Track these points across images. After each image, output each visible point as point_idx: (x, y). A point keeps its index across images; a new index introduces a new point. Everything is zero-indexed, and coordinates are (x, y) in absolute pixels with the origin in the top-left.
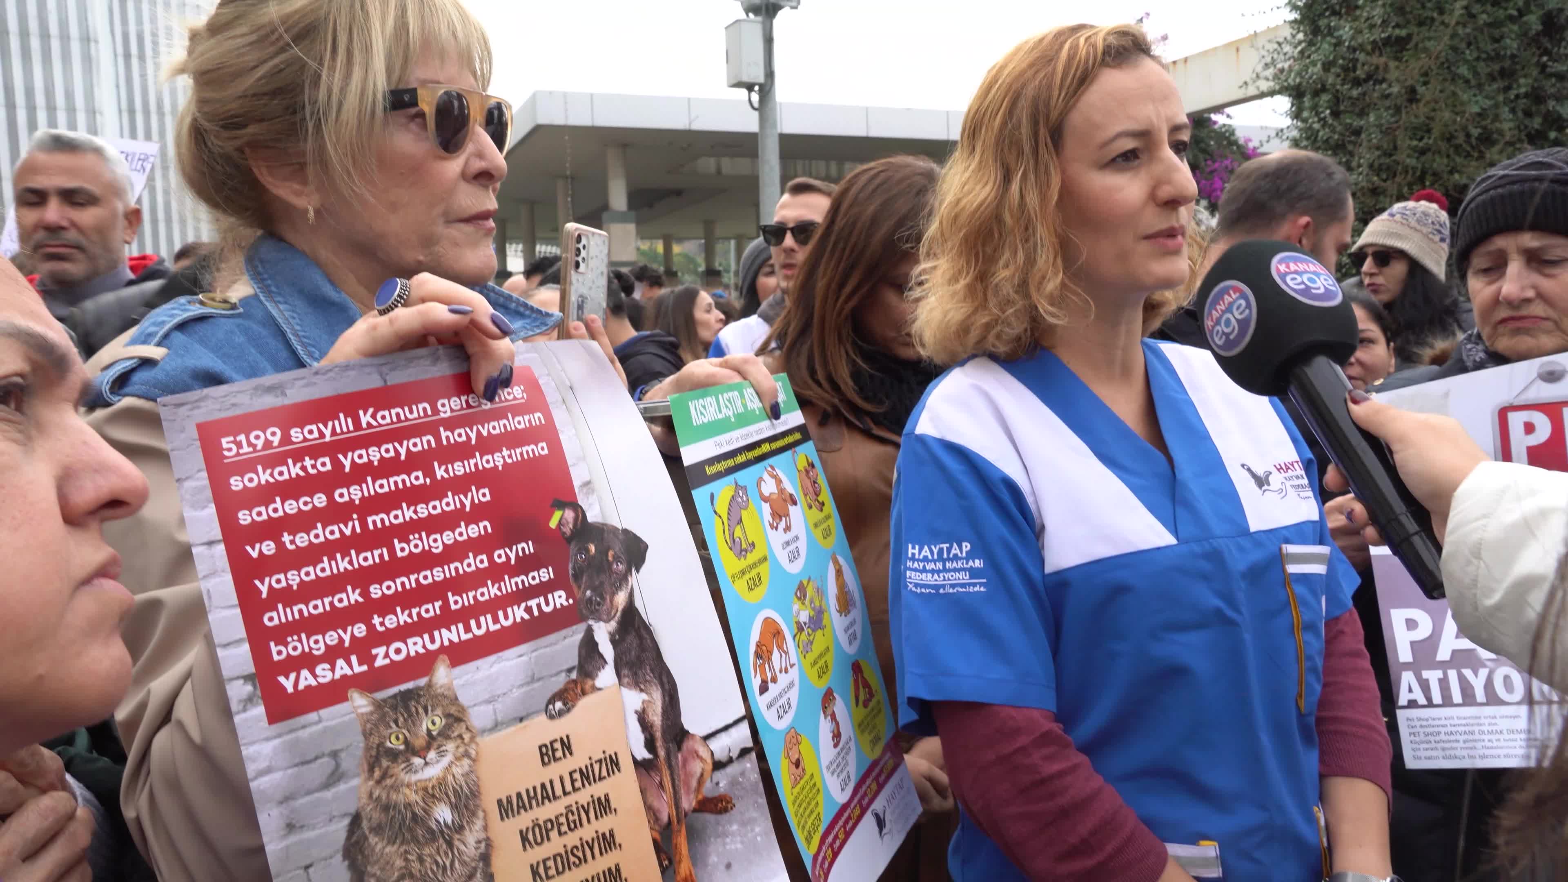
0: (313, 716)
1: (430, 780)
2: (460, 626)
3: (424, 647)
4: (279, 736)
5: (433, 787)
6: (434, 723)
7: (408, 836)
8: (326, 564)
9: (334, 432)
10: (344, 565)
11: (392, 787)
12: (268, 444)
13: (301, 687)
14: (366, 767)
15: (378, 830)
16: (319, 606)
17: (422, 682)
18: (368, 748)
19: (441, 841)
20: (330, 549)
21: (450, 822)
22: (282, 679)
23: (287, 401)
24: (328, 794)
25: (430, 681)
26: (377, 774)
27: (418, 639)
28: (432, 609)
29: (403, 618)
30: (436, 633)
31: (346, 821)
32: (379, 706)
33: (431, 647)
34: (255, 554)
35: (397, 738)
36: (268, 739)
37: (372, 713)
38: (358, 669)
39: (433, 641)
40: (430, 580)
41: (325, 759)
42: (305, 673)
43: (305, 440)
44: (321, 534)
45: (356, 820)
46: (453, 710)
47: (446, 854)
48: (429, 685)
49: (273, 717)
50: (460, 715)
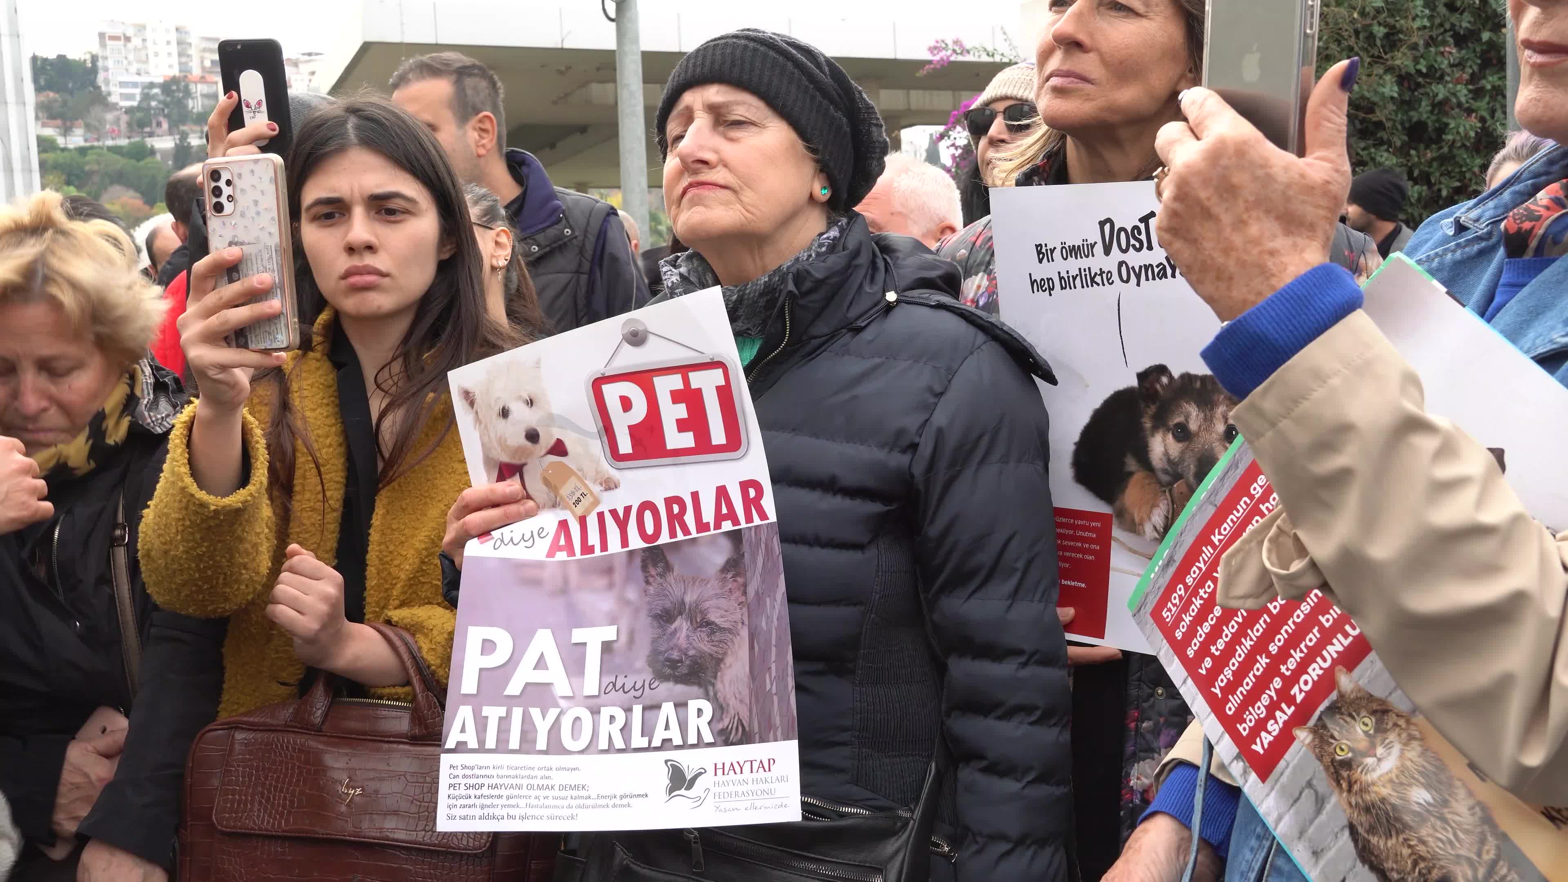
0: (1282, 763)
1: (1390, 771)
2: (1339, 636)
3: (1321, 668)
4: (1272, 789)
5: (1397, 777)
6: (1366, 725)
7: (1398, 825)
8: (1239, 651)
9: (1205, 562)
10: (1248, 643)
11: (1361, 790)
12: (1180, 597)
13: (1266, 746)
14: (1334, 784)
15: (1372, 830)
16: (1249, 682)
17: (1334, 696)
18: (1327, 769)
19: (1432, 819)
20: (1236, 639)
21: (1431, 801)
22: (1254, 747)
23: (1177, 564)
24: (1323, 817)
25: (1339, 692)
26: (1344, 785)
27: (1314, 665)
28: (1313, 637)
29: (1298, 655)
30: (1324, 653)
31: (1347, 833)
32: (1314, 731)
33: (1325, 665)
34: (1204, 672)
35: (1342, 750)
36: (1268, 795)
37: (1313, 740)
38: (1290, 711)
39: (1325, 660)
40: (1302, 616)
41: (1306, 791)
42: (1263, 734)
43: (1194, 579)
44: (1228, 632)
45: (1353, 829)
46: (1375, 706)
47: (1444, 829)
48: (1341, 696)
49: (1263, 776)
50: (1383, 707)
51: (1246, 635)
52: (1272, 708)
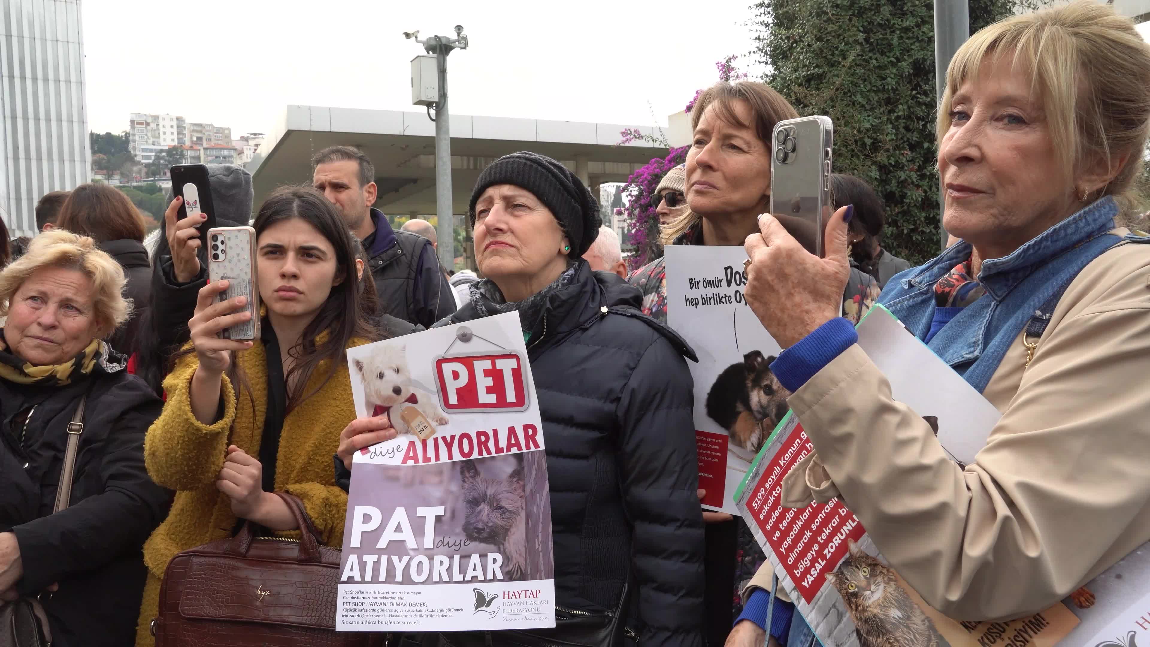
0: (819, 593)
1: (879, 599)
2: (850, 521)
3: (840, 539)
4: (814, 608)
5: (883, 603)
6: (865, 572)
7: (884, 631)
8: (795, 528)
9: (776, 476)
10: (800, 524)
11: (863, 610)
12: (762, 495)
13: (810, 583)
14: (848, 606)
15: (869, 633)
16: (801, 545)
17: (847, 555)
18: (844, 597)
19: (902, 627)
20: (793, 521)
21: (901, 616)
22: (803, 583)
23: (761, 476)
24: (842, 625)
25: (850, 553)
26: (853, 607)
27: (836, 537)
28: (836, 521)
29: (827, 531)
30: (842, 530)
31: (855, 634)
32: (836, 575)
33: (842, 538)
34: (775, 539)
35: (852, 586)
36: (811, 611)
37: (836, 580)
38: (823, 563)
39: (842, 535)
40: (829, 509)
41: (833, 609)
42: (809, 576)
43: (770, 485)
44: (789, 516)
45: (858, 632)
46: (870, 562)
47: (909, 633)
48: (851, 555)
49: (809, 601)
50: (874, 562)
51: (799, 519)
52: (813, 561)
